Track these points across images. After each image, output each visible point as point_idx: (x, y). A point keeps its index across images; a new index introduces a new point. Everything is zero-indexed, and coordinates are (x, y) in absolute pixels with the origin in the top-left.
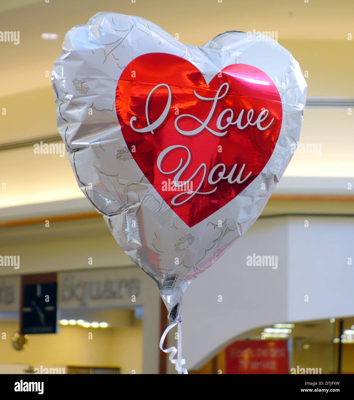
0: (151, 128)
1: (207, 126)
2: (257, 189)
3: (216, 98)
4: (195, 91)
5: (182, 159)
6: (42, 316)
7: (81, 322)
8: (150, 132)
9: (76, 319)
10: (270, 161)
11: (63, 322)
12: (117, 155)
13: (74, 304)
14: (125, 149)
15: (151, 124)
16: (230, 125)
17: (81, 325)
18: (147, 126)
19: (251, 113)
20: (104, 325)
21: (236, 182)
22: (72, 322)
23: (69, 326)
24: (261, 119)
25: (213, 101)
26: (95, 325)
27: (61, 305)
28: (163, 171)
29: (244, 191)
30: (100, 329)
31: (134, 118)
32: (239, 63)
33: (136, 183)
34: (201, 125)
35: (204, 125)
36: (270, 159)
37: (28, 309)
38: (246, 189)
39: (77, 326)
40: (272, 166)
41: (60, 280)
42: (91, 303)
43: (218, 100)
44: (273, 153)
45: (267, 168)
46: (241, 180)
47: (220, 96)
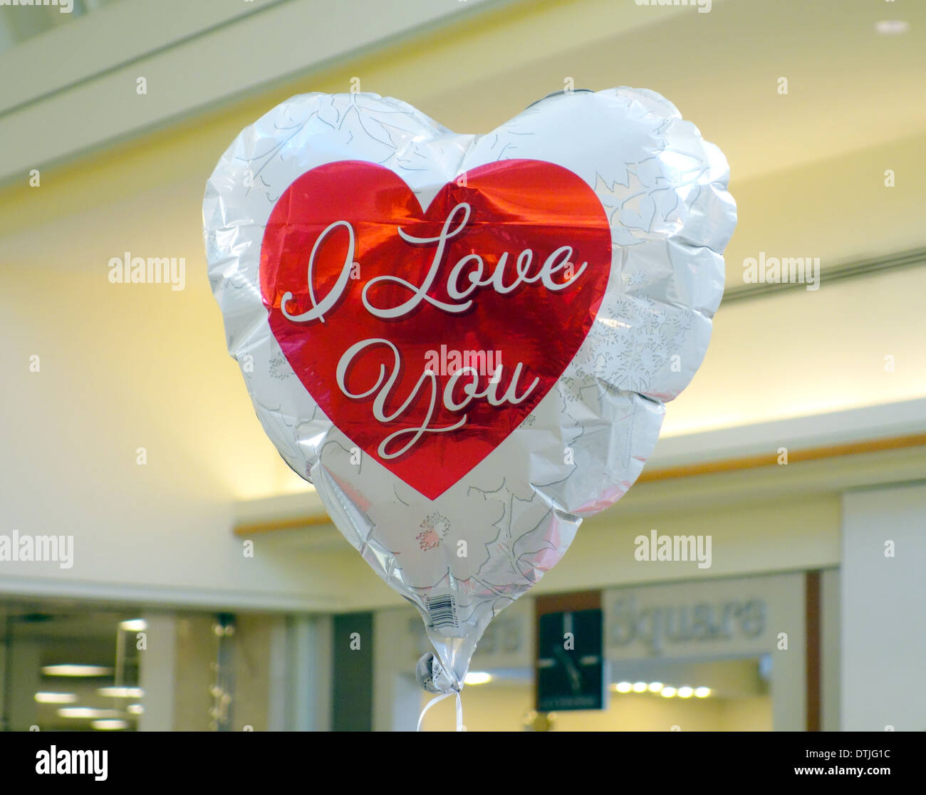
0: (318, 311)
1: (427, 294)
2: (562, 412)
3: (443, 237)
4: (399, 228)
5: (383, 367)
6: (575, 675)
7: (656, 687)
8: (318, 319)
9: (649, 680)
10: (583, 350)
11: (623, 687)
12: (269, 370)
13: (636, 652)
14: (280, 358)
15: (317, 303)
16: (478, 288)
17: (656, 693)
18: (312, 307)
19: (526, 258)
20: (704, 692)
21: (507, 402)
22: (640, 687)
23: (632, 694)
24: (553, 267)
25: (437, 243)
26: (686, 692)
27: (613, 654)
28: (349, 392)
29: (530, 417)
30: (694, 700)
31: (288, 296)
32: (505, 159)
33: (307, 420)
34: (415, 293)
35: (421, 294)
36: (582, 346)
37: (548, 663)
38: (533, 413)
39: (648, 695)
40: (589, 360)
41: (609, 605)
42: (670, 651)
43: (448, 241)
44: (589, 334)
45: (576, 366)
46: (518, 395)
47: (449, 232)
